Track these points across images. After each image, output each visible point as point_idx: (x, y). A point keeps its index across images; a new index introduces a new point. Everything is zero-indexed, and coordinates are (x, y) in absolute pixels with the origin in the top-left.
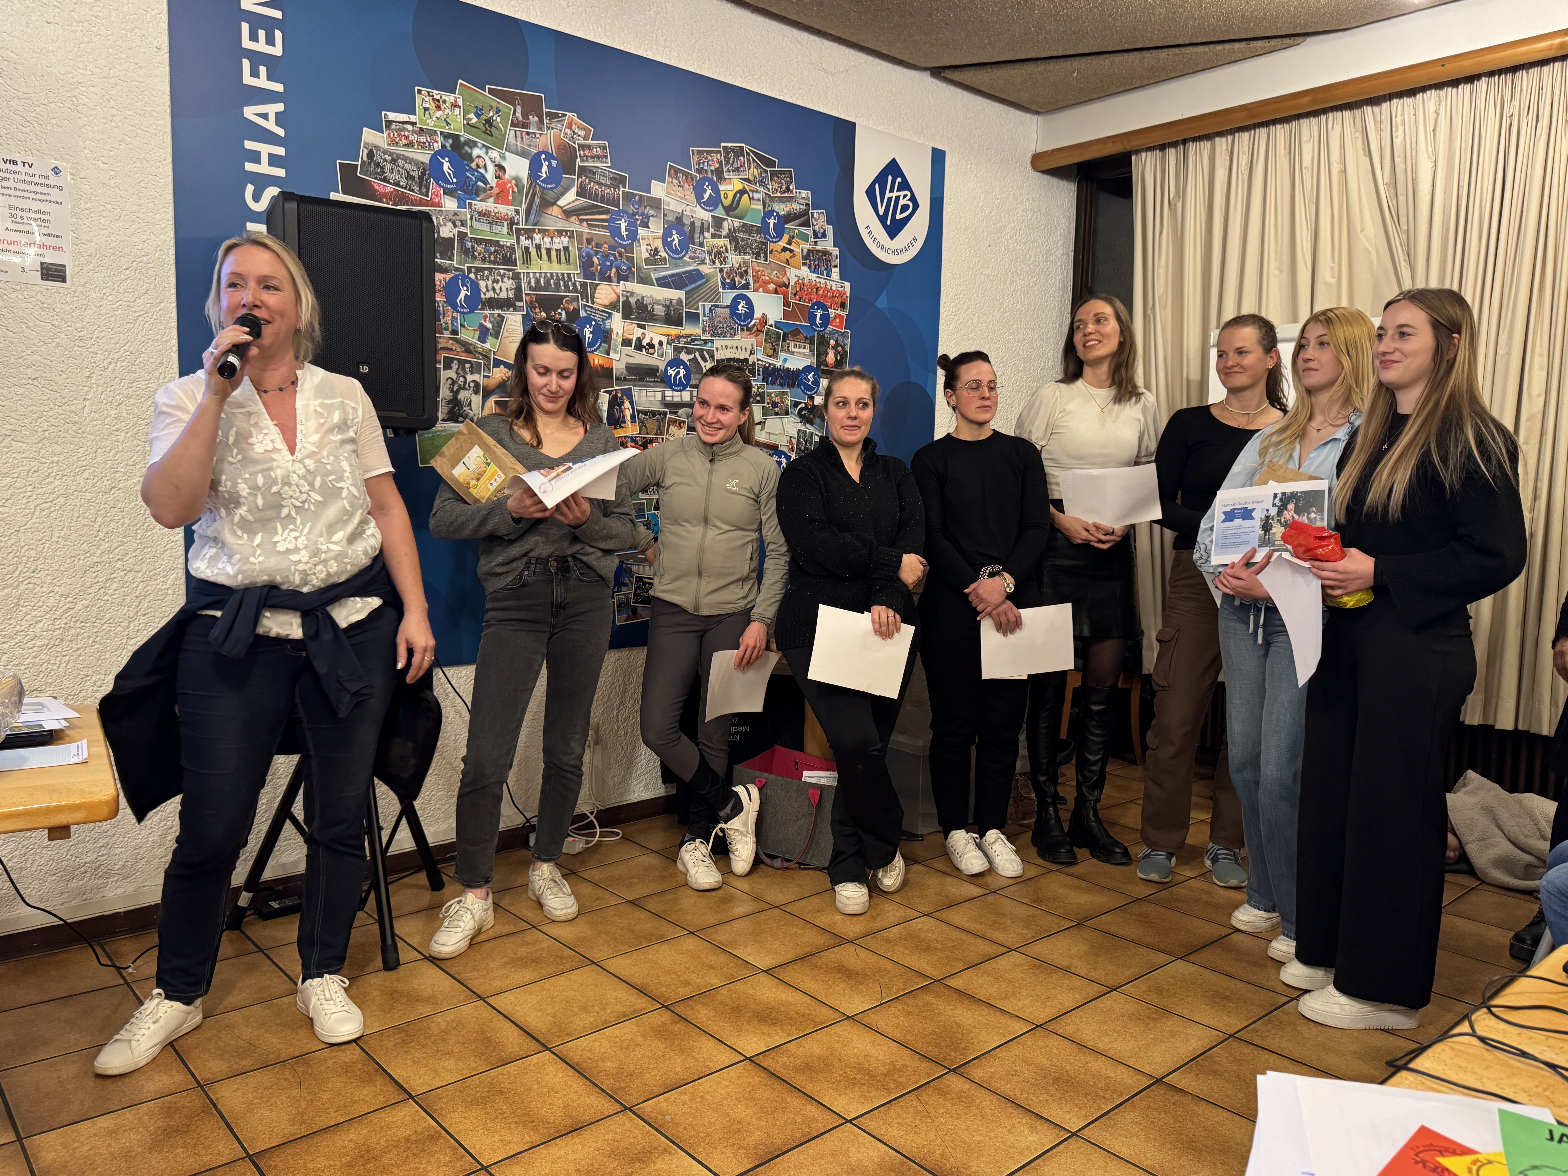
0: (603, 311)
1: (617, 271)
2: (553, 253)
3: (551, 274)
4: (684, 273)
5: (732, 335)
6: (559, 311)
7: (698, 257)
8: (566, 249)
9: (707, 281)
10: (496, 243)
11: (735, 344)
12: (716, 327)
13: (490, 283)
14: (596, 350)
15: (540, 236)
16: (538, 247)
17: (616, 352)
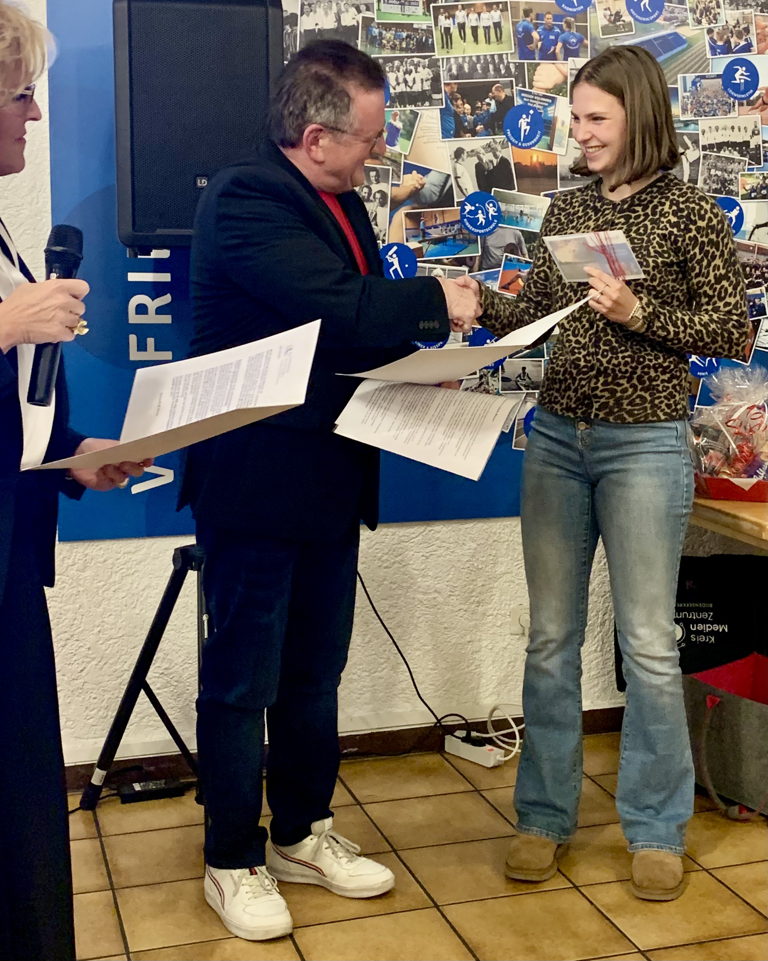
0: (544, 96)
1: (564, 46)
2: (481, 32)
3: (478, 57)
4: (656, 39)
5: (726, 113)
6: (488, 100)
7: (677, 18)
8: (497, 25)
9: (690, 46)
10: (409, 27)
11: (729, 123)
12: (701, 104)
13: (401, 75)
14: (534, 145)
15: (464, 13)
16: (462, 27)
17: (560, 145)
